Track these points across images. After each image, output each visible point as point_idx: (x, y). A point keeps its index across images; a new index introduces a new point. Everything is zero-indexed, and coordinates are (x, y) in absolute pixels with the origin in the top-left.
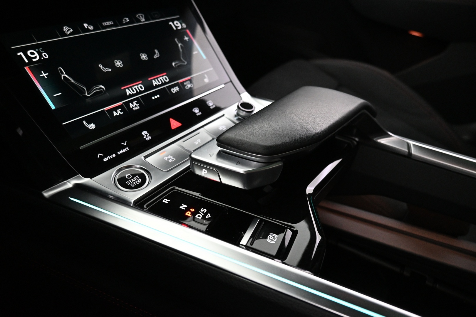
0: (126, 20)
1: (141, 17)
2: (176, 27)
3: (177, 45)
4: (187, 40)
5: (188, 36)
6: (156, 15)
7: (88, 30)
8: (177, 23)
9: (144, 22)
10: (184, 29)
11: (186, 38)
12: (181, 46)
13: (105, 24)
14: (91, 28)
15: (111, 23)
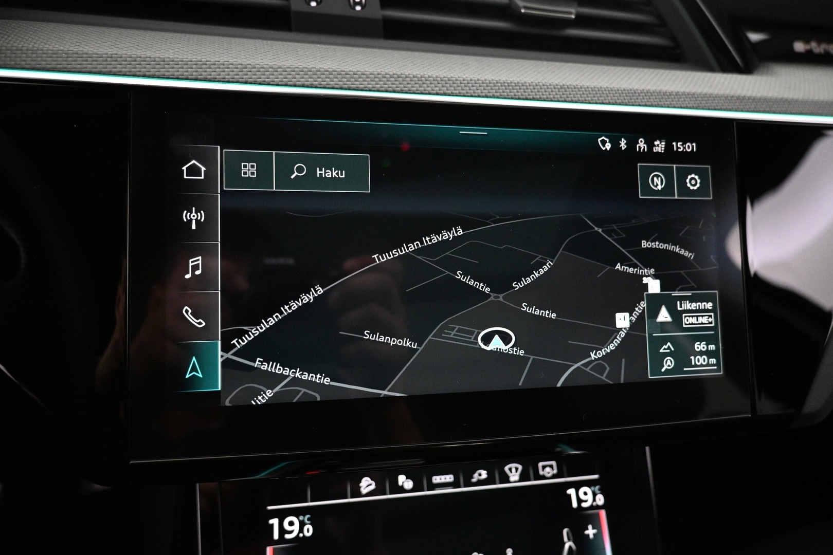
0: (480, 475)
1: (514, 470)
2: (580, 501)
3: (564, 543)
4: (591, 536)
5: (597, 526)
6: (548, 469)
7: (402, 490)
8: (585, 494)
9: (515, 482)
10: (598, 507)
11: (591, 532)
12: (570, 548)
13: (437, 479)
14: (409, 485)
15: (449, 478)
